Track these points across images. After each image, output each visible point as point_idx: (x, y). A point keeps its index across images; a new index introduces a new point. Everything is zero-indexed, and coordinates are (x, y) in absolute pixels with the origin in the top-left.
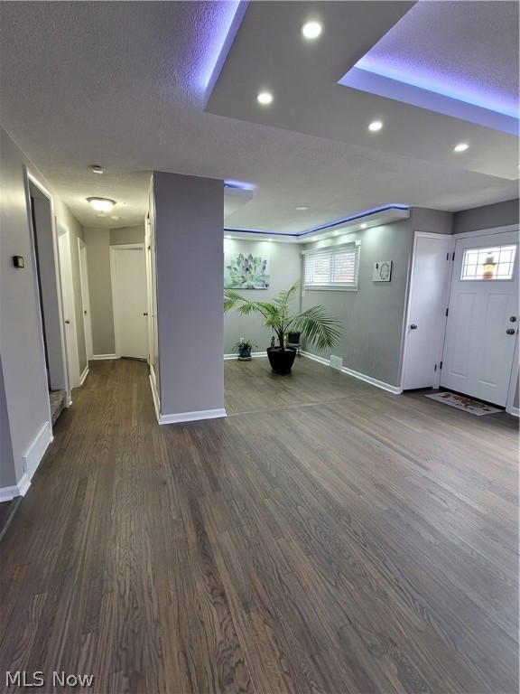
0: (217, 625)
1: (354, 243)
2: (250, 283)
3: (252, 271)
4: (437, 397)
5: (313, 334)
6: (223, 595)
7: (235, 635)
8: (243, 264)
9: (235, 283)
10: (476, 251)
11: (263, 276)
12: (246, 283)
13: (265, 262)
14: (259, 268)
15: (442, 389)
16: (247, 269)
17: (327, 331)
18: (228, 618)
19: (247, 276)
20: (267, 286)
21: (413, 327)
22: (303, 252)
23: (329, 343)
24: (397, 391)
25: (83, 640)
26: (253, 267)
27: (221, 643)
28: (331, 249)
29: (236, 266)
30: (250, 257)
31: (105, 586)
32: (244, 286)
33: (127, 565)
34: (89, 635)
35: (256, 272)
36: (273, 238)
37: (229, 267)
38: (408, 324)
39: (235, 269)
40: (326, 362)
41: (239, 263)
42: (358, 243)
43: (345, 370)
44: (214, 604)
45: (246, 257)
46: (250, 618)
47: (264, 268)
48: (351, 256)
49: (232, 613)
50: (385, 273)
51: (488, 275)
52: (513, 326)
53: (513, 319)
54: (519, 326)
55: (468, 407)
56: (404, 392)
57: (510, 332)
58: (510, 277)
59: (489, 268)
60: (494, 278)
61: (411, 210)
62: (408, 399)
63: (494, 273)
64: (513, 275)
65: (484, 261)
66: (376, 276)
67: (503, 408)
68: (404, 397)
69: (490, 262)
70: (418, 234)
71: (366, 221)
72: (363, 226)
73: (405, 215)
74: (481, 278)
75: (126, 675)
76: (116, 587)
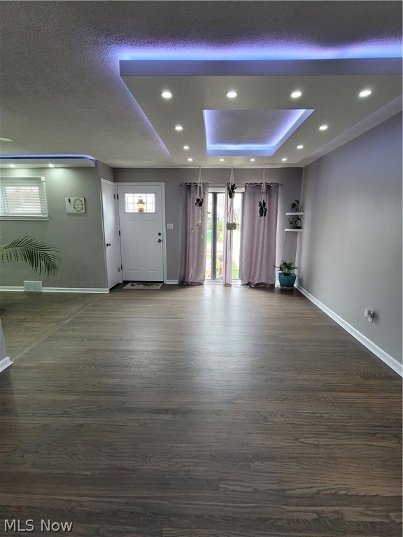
1: (40, 179)
4: (128, 286)
10: (132, 195)
21: (107, 245)
23: (54, 267)
24: (106, 291)
25: (223, 490)
28: (3, 180)
31: (182, 477)
33: (168, 460)
34: (221, 485)
40: (19, 289)
42: (43, 179)
43: (46, 290)
48: (36, 189)
50: (79, 205)
51: (141, 210)
52: (160, 237)
53: (160, 234)
54: (163, 237)
55: (149, 287)
56: (111, 290)
57: (160, 241)
58: (154, 211)
59: (141, 206)
60: (145, 211)
61: (96, 162)
62: (118, 293)
63: (145, 208)
64: (156, 210)
65: (137, 201)
66: (70, 208)
67: (162, 282)
68: (113, 293)
69: (141, 202)
70: (103, 180)
71: (53, 163)
72: (51, 165)
73: (93, 165)
74: (137, 211)
75: (253, 462)
76: (186, 468)
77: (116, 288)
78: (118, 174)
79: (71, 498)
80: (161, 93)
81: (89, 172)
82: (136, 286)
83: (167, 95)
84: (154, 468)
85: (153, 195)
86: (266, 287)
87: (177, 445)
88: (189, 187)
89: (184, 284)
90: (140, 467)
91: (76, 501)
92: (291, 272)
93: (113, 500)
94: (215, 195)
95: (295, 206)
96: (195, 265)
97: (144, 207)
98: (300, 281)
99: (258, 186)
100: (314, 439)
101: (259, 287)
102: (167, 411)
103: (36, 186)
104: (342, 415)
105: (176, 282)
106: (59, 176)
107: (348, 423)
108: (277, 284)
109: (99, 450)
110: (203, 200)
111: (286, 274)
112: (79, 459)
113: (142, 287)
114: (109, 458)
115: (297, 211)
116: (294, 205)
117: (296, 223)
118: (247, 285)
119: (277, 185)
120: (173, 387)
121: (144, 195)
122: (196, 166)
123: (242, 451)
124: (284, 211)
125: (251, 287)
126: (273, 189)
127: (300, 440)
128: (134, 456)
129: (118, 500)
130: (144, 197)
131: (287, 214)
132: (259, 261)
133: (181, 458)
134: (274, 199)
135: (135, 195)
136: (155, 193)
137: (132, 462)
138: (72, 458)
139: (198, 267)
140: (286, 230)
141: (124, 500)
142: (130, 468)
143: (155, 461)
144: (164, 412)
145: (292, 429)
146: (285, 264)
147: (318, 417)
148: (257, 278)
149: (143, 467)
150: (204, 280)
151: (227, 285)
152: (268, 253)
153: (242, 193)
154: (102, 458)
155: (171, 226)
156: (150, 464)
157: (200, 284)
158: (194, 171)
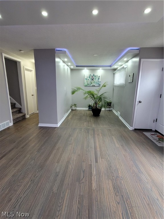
2: (93, 84)
3: (94, 80)
8: (91, 77)
9: (88, 84)
11: (98, 82)
12: (92, 84)
13: (99, 77)
14: (97, 79)
16: (93, 79)
19: (92, 82)
20: (100, 85)
21: (140, 102)
22: (114, 72)
24: (131, 128)
26: (95, 78)
29: (89, 78)
30: (94, 75)
32: (91, 85)
35: (96, 80)
36: (102, 68)
37: (86, 79)
38: (137, 100)
39: (88, 79)
41: (89, 77)
43: (120, 118)
45: (92, 75)
47: (99, 79)
50: (131, 78)
61: (140, 50)
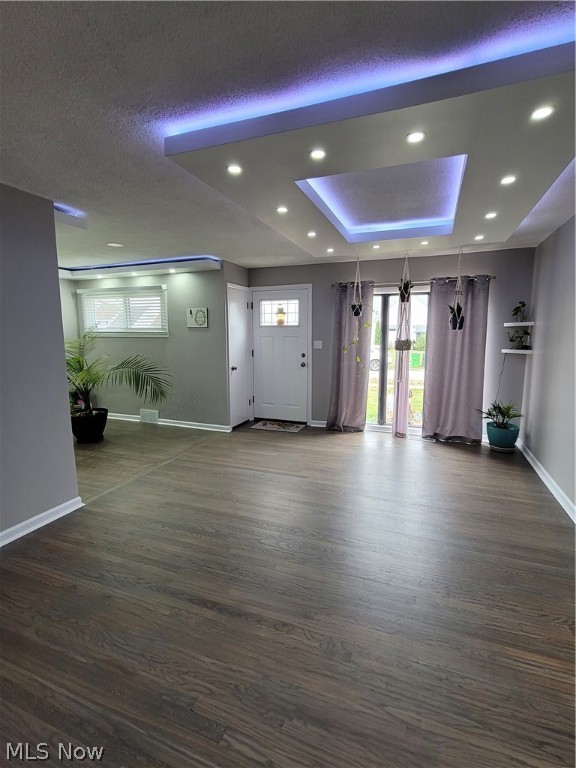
0: (305, 641)
1: (161, 288)
4: (259, 426)
5: (142, 387)
6: (285, 624)
7: (322, 635)
10: (270, 302)
15: (257, 420)
17: (157, 382)
18: (307, 632)
21: (233, 369)
22: (79, 291)
23: (162, 394)
24: (228, 429)
25: (225, 745)
27: (320, 646)
28: (125, 291)
31: (182, 704)
33: (179, 675)
34: (225, 737)
38: (231, 366)
40: (135, 419)
42: (164, 287)
43: (162, 422)
44: (288, 632)
46: (318, 620)
48: (156, 300)
49: (304, 627)
50: (201, 319)
51: (281, 322)
52: (304, 360)
53: (303, 355)
54: (308, 360)
55: (286, 428)
56: (234, 429)
57: (303, 365)
58: (297, 324)
59: (281, 317)
60: (285, 324)
61: (222, 263)
62: (241, 434)
63: (285, 320)
64: (299, 322)
65: (276, 311)
66: (191, 323)
67: (305, 423)
68: (236, 433)
69: (281, 311)
70: (229, 285)
71: (175, 267)
72: (172, 271)
73: (217, 266)
74: (276, 324)
75: (291, 719)
76: (194, 694)
77: (242, 427)
78: (253, 277)
79: (48, 684)
80: (227, 167)
81: (215, 277)
82: (269, 427)
83: (235, 169)
84: (156, 679)
85: (297, 301)
86: (464, 444)
87: (202, 658)
88: (343, 288)
89: (333, 428)
90: (141, 673)
91: (52, 690)
92: (511, 421)
93: (89, 704)
94: (385, 298)
95: (520, 311)
96: (351, 401)
97: (284, 318)
98: (527, 437)
99: (453, 282)
100: (413, 715)
101: (453, 442)
102: (214, 606)
103: (157, 296)
104: (493, 689)
105: (323, 424)
106: (182, 282)
107: (496, 706)
108: (485, 440)
109: (109, 635)
110: (360, 306)
111: (500, 426)
112: (83, 639)
113: (275, 427)
114: (114, 648)
115: (524, 319)
116: (517, 311)
117: (521, 339)
118: (431, 437)
119: (486, 280)
120: (241, 574)
121: (286, 302)
122: (354, 258)
123: (283, 696)
124: (500, 320)
125: (438, 441)
126: (478, 286)
127: (388, 709)
128: (143, 655)
129: (93, 707)
130: (283, 304)
131: (506, 325)
132: (452, 401)
133: (195, 677)
134: (480, 302)
135: (274, 302)
136: (299, 299)
137: (135, 662)
138: (77, 635)
139: (355, 405)
140: (504, 351)
141: (99, 710)
142: (130, 669)
143: (162, 670)
144: (209, 605)
145: (384, 686)
146: (496, 408)
147: (441, 679)
148: (448, 428)
149: (145, 674)
150: (364, 425)
151: (399, 435)
152: (470, 388)
153: (428, 293)
154: (107, 646)
155: (319, 345)
156: (153, 672)
157: (359, 430)
158: (349, 266)
